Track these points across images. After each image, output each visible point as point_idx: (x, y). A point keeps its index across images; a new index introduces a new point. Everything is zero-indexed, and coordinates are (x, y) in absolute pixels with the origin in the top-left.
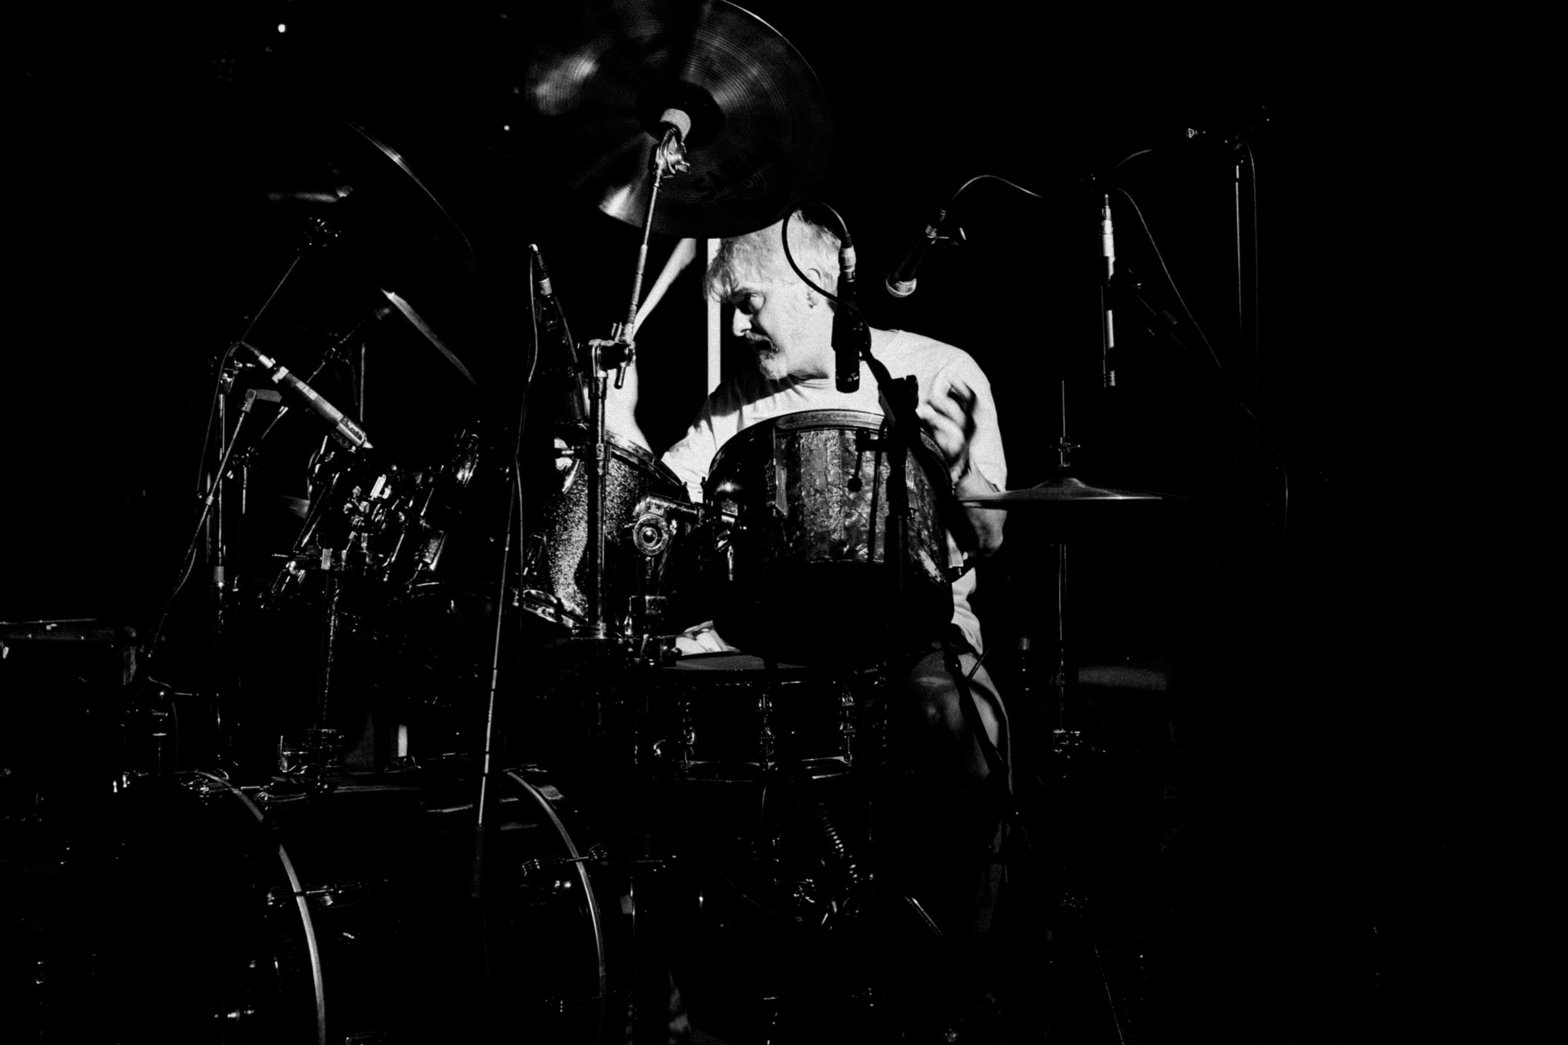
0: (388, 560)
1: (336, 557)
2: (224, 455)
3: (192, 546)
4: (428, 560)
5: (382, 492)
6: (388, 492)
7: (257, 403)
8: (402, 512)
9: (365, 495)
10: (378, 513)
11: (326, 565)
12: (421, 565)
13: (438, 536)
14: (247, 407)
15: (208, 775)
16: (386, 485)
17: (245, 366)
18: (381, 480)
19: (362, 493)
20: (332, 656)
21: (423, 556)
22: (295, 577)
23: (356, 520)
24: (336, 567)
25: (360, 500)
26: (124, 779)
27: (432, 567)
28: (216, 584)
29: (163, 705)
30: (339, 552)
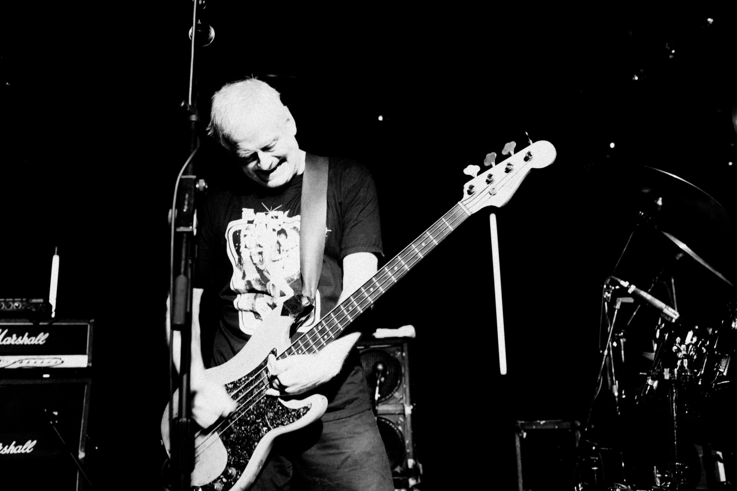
0: (700, 373)
1: (672, 372)
2: (610, 329)
3: (600, 375)
4: (722, 370)
5: (692, 340)
6: (695, 339)
7: (623, 304)
8: (704, 347)
9: (682, 342)
10: (691, 351)
11: (667, 377)
12: (718, 373)
13: (726, 357)
14: (618, 306)
15: (620, 485)
16: (693, 336)
17: (615, 288)
18: (690, 334)
19: (681, 341)
20: (676, 424)
21: (718, 368)
22: (652, 387)
23: (680, 355)
24: (673, 377)
25: (680, 344)
26: (580, 486)
27: (725, 374)
28: (614, 394)
29: (595, 453)
30: (673, 370)
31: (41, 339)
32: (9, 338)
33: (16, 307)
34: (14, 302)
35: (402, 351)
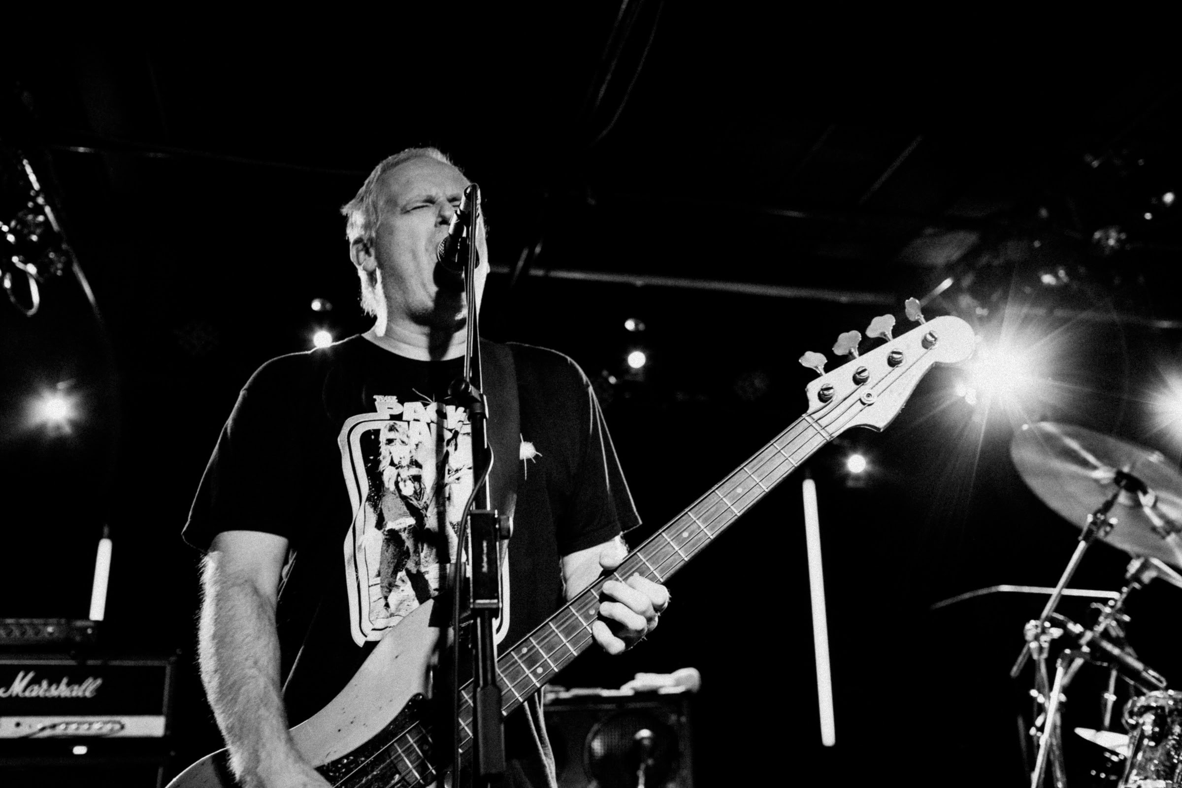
31: (88, 688)
32: (36, 687)
33: (51, 634)
34: (46, 625)
35: (680, 714)
